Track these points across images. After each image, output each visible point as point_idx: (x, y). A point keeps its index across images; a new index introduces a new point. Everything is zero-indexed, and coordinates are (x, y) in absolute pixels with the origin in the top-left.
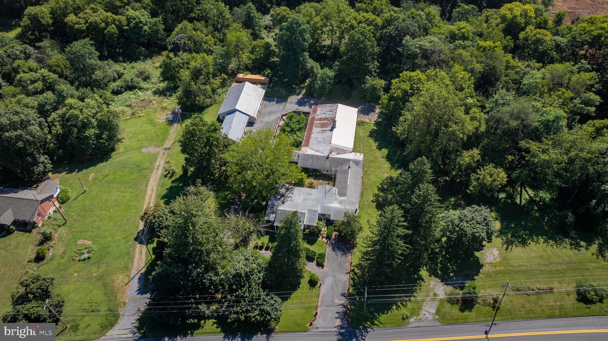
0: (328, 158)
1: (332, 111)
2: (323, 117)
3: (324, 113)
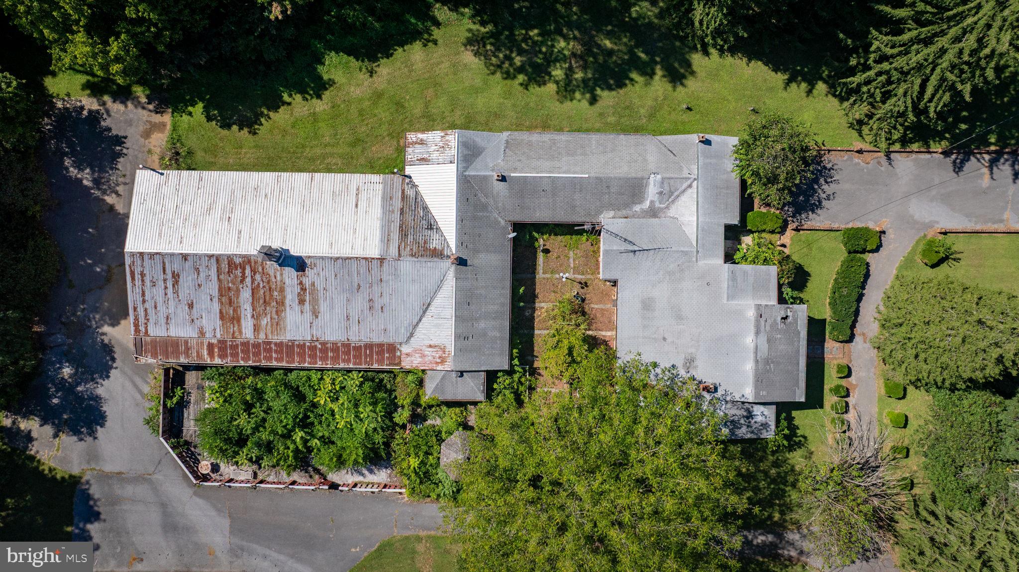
0: (461, 262)
1: (173, 273)
2: (216, 307)
3: (191, 306)
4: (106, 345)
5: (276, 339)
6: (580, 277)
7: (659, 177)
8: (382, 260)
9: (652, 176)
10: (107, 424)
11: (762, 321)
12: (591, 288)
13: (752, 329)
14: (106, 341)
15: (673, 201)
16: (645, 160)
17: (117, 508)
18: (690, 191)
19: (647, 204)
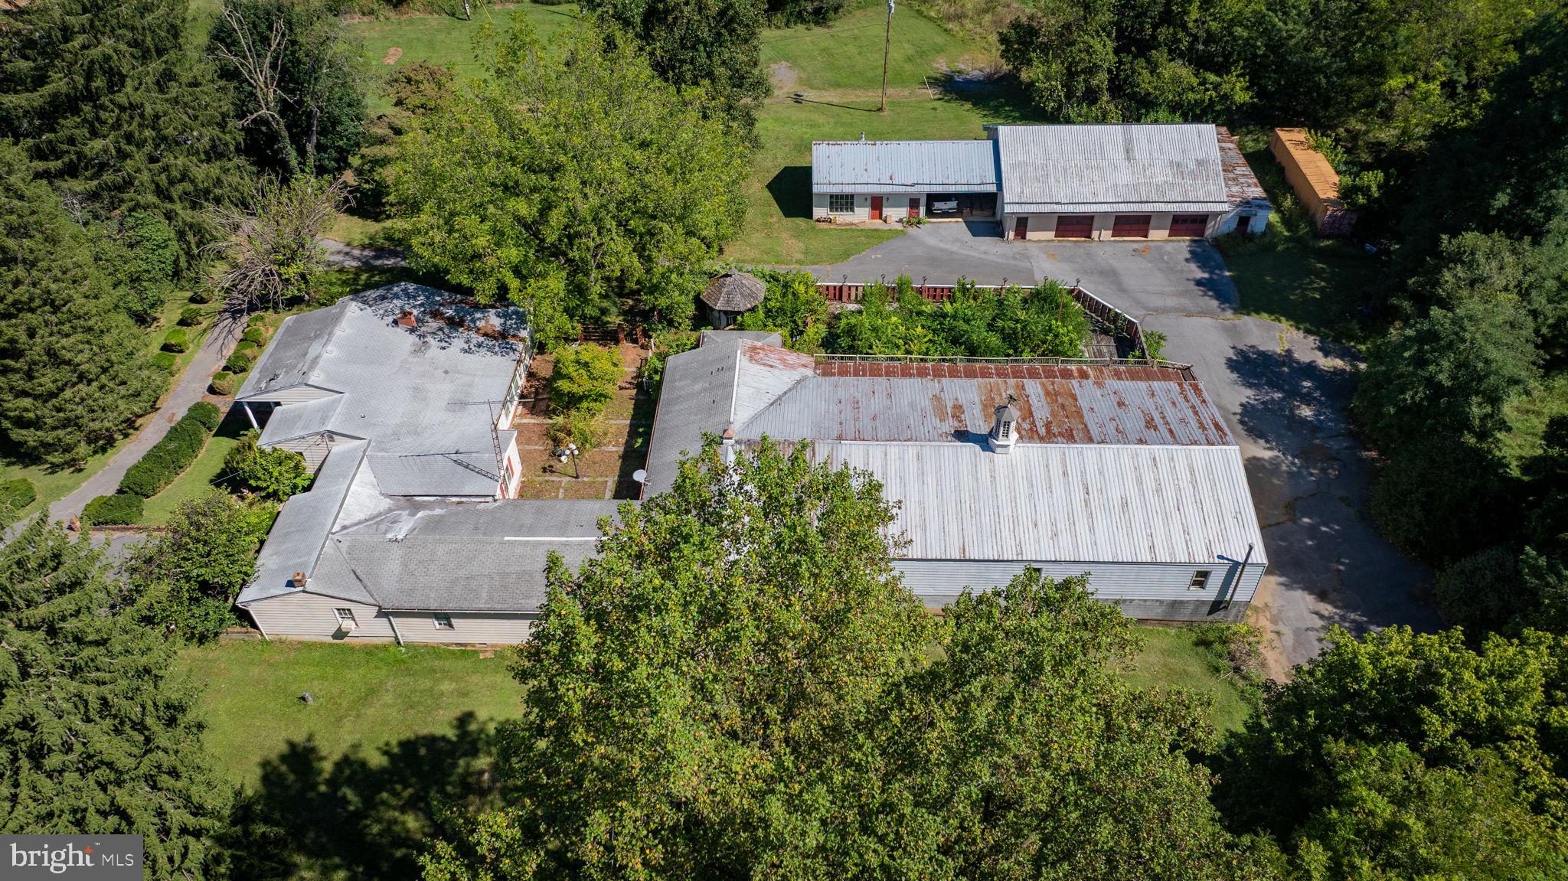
1: (1156, 428)
2: (1083, 403)
3: (1121, 404)
4: (1261, 437)
5: (994, 380)
6: (554, 478)
7: (390, 536)
8: (840, 438)
9: (400, 537)
10: (1224, 361)
11: (305, 369)
12: (539, 466)
13: (321, 363)
14: (1262, 442)
15: (380, 514)
16: (405, 565)
17: (1180, 288)
18: (346, 523)
19: (420, 515)
